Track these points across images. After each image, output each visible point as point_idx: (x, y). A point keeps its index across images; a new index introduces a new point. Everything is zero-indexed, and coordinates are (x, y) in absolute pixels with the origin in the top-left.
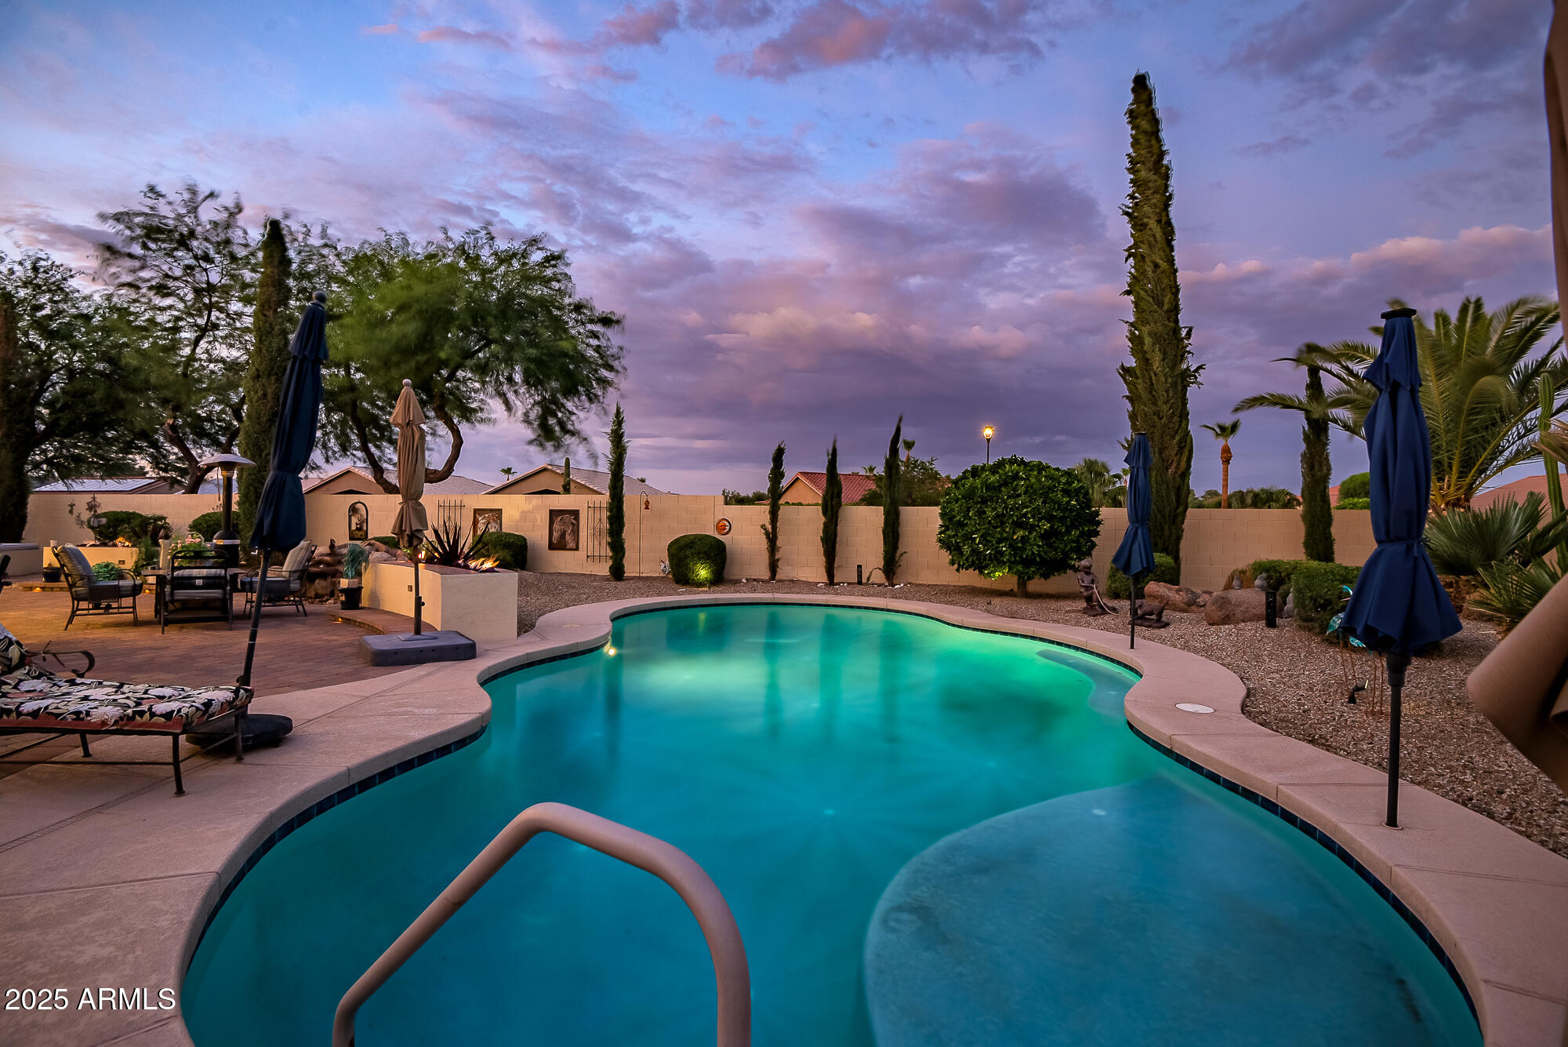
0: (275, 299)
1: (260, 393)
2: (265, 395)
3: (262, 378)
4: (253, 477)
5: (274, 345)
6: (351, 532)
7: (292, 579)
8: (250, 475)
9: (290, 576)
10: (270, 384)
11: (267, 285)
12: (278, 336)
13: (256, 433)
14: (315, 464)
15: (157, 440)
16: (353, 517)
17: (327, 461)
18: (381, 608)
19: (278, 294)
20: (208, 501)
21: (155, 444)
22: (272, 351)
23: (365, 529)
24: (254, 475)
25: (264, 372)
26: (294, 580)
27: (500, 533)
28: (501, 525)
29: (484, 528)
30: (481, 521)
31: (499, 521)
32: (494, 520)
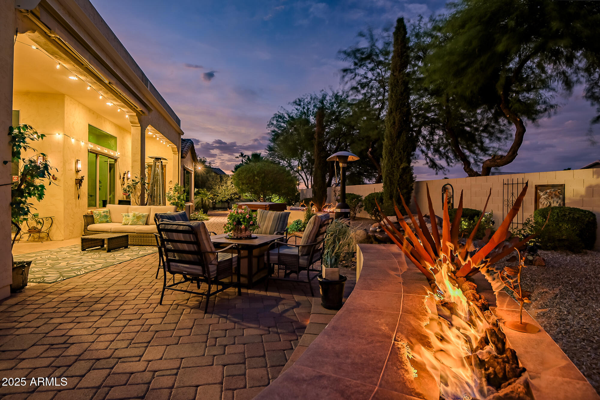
2: (394, 123)
4: (389, 171)
5: (398, 91)
7: (301, 254)
8: (387, 170)
10: (397, 115)
14: (442, 166)
16: (444, 194)
17: (449, 165)
19: (401, 60)
23: (452, 202)
27: (562, 208)
28: (564, 199)
29: (546, 203)
30: (543, 197)
31: (561, 196)
32: (556, 195)
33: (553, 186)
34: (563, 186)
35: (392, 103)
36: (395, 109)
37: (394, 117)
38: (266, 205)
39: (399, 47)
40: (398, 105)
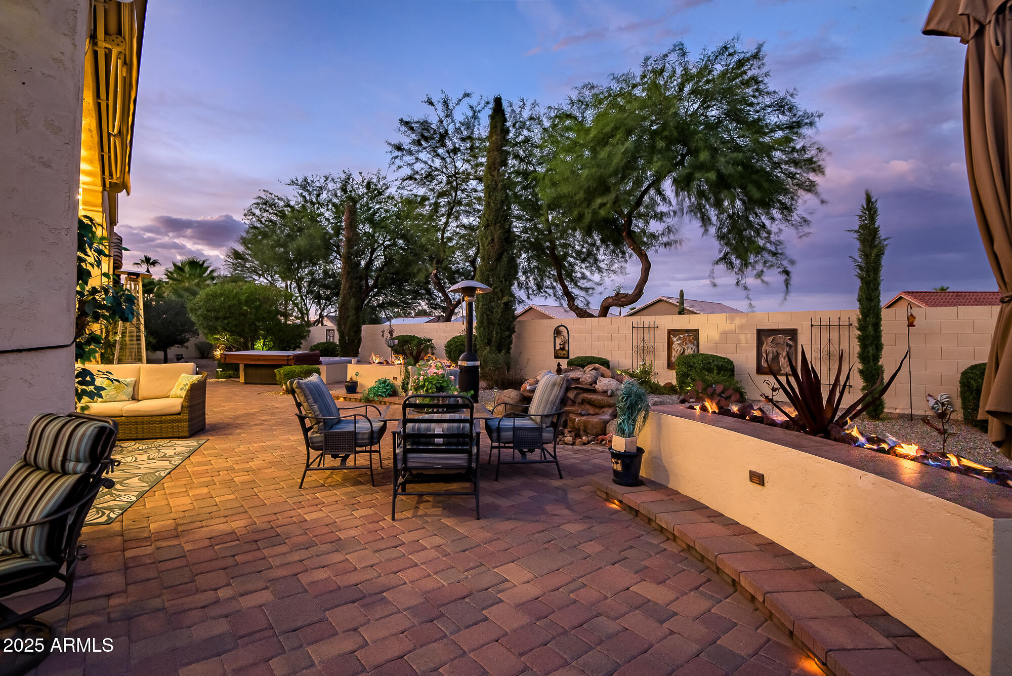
0: (499, 160)
1: (490, 238)
2: (493, 240)
3: (491, 226)
6: (556, 351)
7: (544, 426)
8: (483, 305)
9: (541, 421)
10: (496, 230)
11: (493, 150)
12: (501, 191)
13: (487, 271)
14: (521, 299)
15: (430, 289)
16: (557, 339)
17: (528, 298)
18: (670, 486)
19: (501, 156)
20: (456, 328)
21: (429, 292)
22: (497, 204)
23: (567, 348)
24: (486, 305)
25: (491, 222)
26: (547, 427)
27: (697, 354)
28: (698, 346)
29: (680, 349)
30: (676, 342)
31: (695, 342)
32: (690, 341)
33: (687, 331)
34: (696, 332)
35: (490, 214)
36: (493, 222)
37: (492, 232)
38: (288, 356)
39: (499, 138)
40: (498, 217)
